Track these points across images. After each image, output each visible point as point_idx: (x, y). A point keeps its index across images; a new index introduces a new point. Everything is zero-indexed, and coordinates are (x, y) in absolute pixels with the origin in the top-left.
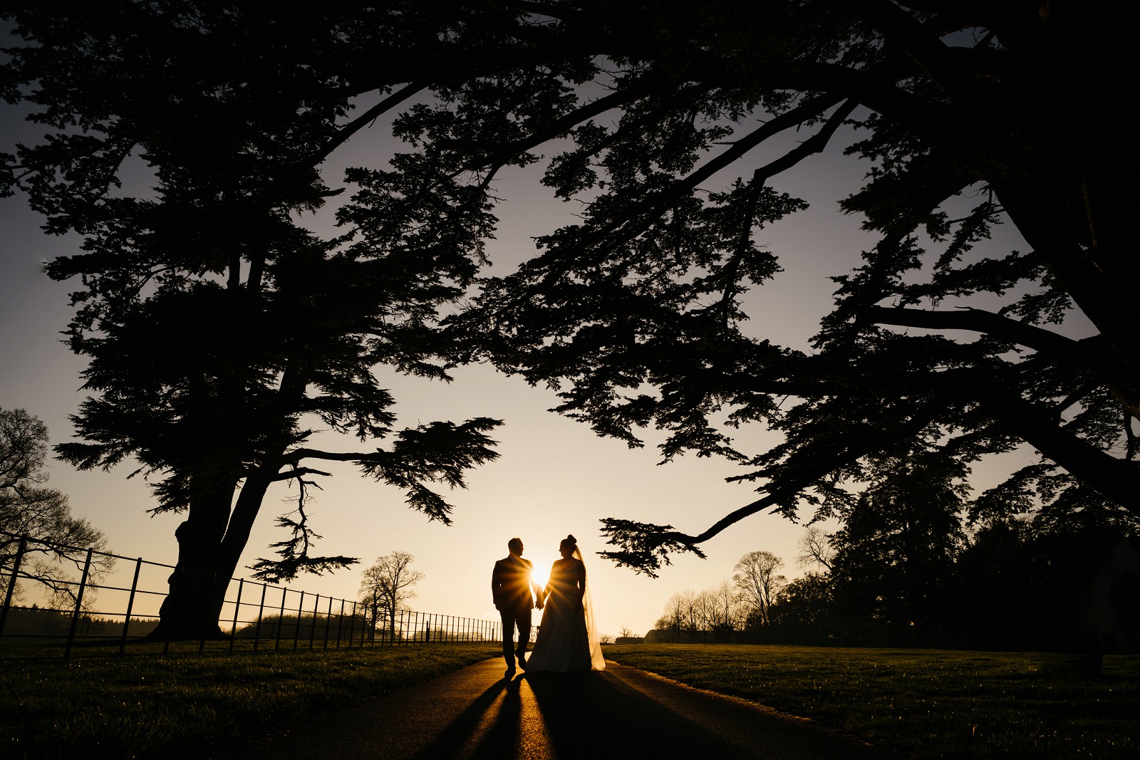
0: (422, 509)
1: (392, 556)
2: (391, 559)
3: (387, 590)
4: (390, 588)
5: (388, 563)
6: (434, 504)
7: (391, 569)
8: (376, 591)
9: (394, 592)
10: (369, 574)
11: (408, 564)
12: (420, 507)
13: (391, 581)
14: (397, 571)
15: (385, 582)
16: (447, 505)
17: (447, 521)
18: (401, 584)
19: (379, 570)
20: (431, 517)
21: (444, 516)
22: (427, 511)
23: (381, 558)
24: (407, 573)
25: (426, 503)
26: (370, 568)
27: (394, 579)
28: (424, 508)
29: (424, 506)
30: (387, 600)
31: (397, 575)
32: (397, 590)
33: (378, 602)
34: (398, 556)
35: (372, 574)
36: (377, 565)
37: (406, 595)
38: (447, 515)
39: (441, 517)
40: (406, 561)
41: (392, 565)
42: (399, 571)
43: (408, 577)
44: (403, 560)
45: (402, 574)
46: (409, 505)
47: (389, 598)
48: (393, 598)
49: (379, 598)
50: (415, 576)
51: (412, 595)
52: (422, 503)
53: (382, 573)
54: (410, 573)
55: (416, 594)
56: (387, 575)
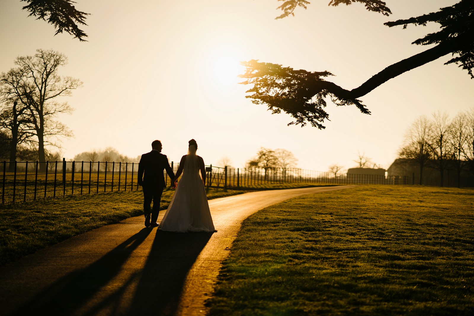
0: (45, 17)
1: (37, 55)
2: (35, 60)
3: (32, 102)
4: (35, 99)
5: (31, 66)
6: (62, 11)
7: (36, 74)
8: (15, 103)
9: (42, 103)
10: (6, 80)
11: (59, 67)
12: (43, 15)
13: (37, 89)
14: (45, 76)
15: (28, 91)
16: (79, 13)
17: (79, 34)
18: (51, 94)
19: (20, 74)
20: (58, 28)
21: (75, 27)
22: (53, 19)
23: (22, 59)
24: (59, 80)
25: (50, 9)
26: (7, 71)
27: (40, 86)
28: (49, 16)
29: (48, 14)
30: (33, 115)
31: (44, 82)
32: (46, 102)
33: (19, 117)
34: (45, 56)
35: (10, 80)
36: (16, 67)
37: (58, 108)
38: (80, 26)
39: (71, 28)
40: (57, 63)
41: (37, 68)
42: (48, 75)
43: (60, 85)
44: (52, 62)
45: (51, 81)
46: (27, 12)
47: (35, 112)
48: (40, 113)
49: (21, 112)
50: (69, 83)
51: (66, 108)
52: (46, 10)
53: (24, 78)
54: (62, 78)
55: (71, 107)
56: (31, 81)
